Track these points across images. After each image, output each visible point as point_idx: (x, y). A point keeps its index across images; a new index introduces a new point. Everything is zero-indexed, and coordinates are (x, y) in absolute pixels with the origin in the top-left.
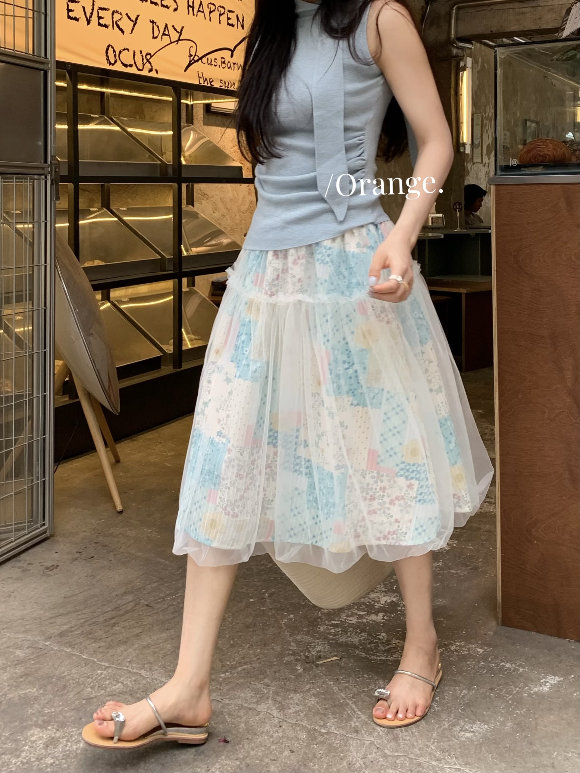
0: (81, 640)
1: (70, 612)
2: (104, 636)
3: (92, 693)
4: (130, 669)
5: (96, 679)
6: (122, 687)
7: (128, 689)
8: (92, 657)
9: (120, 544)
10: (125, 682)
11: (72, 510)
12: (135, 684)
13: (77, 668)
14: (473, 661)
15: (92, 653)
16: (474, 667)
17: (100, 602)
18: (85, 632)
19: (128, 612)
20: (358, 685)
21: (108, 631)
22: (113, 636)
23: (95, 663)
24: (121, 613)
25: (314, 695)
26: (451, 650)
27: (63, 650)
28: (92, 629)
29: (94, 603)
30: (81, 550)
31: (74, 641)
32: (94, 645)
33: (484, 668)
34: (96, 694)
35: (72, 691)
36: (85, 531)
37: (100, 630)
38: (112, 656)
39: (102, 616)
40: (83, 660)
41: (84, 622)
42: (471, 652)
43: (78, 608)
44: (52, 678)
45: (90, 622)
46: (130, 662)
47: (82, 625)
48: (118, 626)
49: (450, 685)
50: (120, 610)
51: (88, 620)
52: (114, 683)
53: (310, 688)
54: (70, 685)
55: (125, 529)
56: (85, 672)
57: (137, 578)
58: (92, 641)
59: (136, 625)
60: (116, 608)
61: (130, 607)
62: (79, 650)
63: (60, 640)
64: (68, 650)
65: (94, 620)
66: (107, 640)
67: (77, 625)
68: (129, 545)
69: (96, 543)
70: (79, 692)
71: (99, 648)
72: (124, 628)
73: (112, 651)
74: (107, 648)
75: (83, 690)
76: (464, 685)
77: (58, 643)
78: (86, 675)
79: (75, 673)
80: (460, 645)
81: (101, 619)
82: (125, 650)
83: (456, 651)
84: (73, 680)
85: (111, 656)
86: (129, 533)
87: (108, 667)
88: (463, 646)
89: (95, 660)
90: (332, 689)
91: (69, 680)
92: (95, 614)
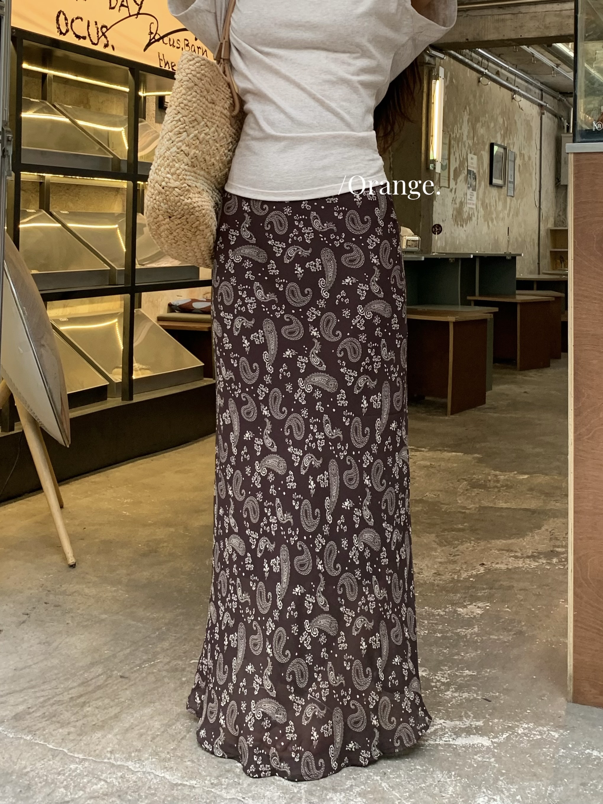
0: (44, 724)
1: (25, 689)
2: (73, 719)
3: (66, 795)
4: (112, 761)
5: (70, 775)
6: (106, 786)
7: (115, 789)
8: (60, 747)
9: (76, 604)
10: (109, 780)
11: (12, 563)
12: (123, 781)
13: (42, 762)
14: (549, 748)
15: (61, 741)
16: (554, 756)
17: (61, 675)
18: (47, 714)
19: (99, 687)
20: (412, 780)
21: (77, 712)
22: (85, 719)
23: (65, 754)
24: (90, 689)
25: (360, 794)
26: (518, 733)
27: (21, 738)
28: (56, 710)
29: (54, 677)
30: (28, 612)
31: (35, 725)
32: (60, 730)
33: (567, 758)
34: (73, 796)
35: (40, 792)
36: (30, 588)
37: (67, 711)
38: (87, 745)
39: (66, 693)
40: (49, 751)
41: (45, 701)
42: (544, 737)
43: (33, 683)
44: (11, 774)
45: (52, 701)
46: (111, 752)
47: (42, 705)
48: (89, 706)
49: (529, 780)
50: (90, 685)
51: (49, 699)
52: (94, 781)
53: (352, 786)
54: (36, 784)
55: (81, 586)
56: (54, 766)
57: (105, 644)
58: (58, 725)
59: (112, 704)
60: (83, 683)
61: (102, 681)
62: (42, 737)
63: (16, 724)
64: (28, 738)
65: (56, 699)
66: (78, 724)
67: (36, 705)
68: (89, 606)
69: (46, 603)
70: (48, 795)
71: (69, 734)
72: (97, 708)
73: (86, 739)
74: (79, 735)
75: (53, 791)
76: (548, 779)
77: (14, 728)
78: (55, 771)
79: (41, 769)
80: (529, 728)
81: (66, 697)
82: (104, 736)
83: (526, 735)
84: (40, 777)
85: (85, 745)
86: (87, 591)
87: (84, 759)
88: (534, 729)
89: (66, 751)
90: (380, 785)
91: (33, 778)
92: (57, 691)
